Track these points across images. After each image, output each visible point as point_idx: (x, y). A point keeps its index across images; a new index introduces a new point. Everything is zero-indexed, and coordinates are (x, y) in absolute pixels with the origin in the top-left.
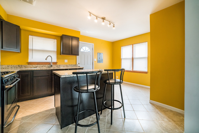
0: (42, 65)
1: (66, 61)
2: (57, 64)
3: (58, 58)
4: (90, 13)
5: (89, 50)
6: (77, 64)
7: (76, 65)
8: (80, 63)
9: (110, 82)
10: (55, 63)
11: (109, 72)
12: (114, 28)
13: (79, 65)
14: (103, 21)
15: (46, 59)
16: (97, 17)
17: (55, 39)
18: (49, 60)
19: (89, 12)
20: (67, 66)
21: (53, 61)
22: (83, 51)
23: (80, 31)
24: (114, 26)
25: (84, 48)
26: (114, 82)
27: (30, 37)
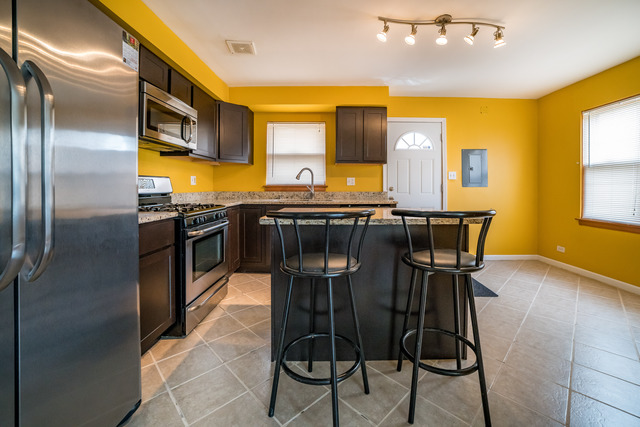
0: (292, 193)
1: (351, 181)
2: (327, 190)
3: (329, 173)
4: (385, 20)
5: (428, 143)
6: (385, 190)
7: (380, 193)
8: (395, 188)
9: (436, 261)
10: (323, 188)
11: (433, 221)
12: (500, 41)
13: (390, 194)
14: (443, 31)
15: (298, 177)
16: (414, 25)
17: (320, 122)
18: (305, 179)
19: (380, 19)
20: (353, 196)
21: (315, 183)
22: (405, 147)
23: (386, 84)
24: (498, 36)
25: (408, 137)
26: (454, 262)
27: (269, 125)
